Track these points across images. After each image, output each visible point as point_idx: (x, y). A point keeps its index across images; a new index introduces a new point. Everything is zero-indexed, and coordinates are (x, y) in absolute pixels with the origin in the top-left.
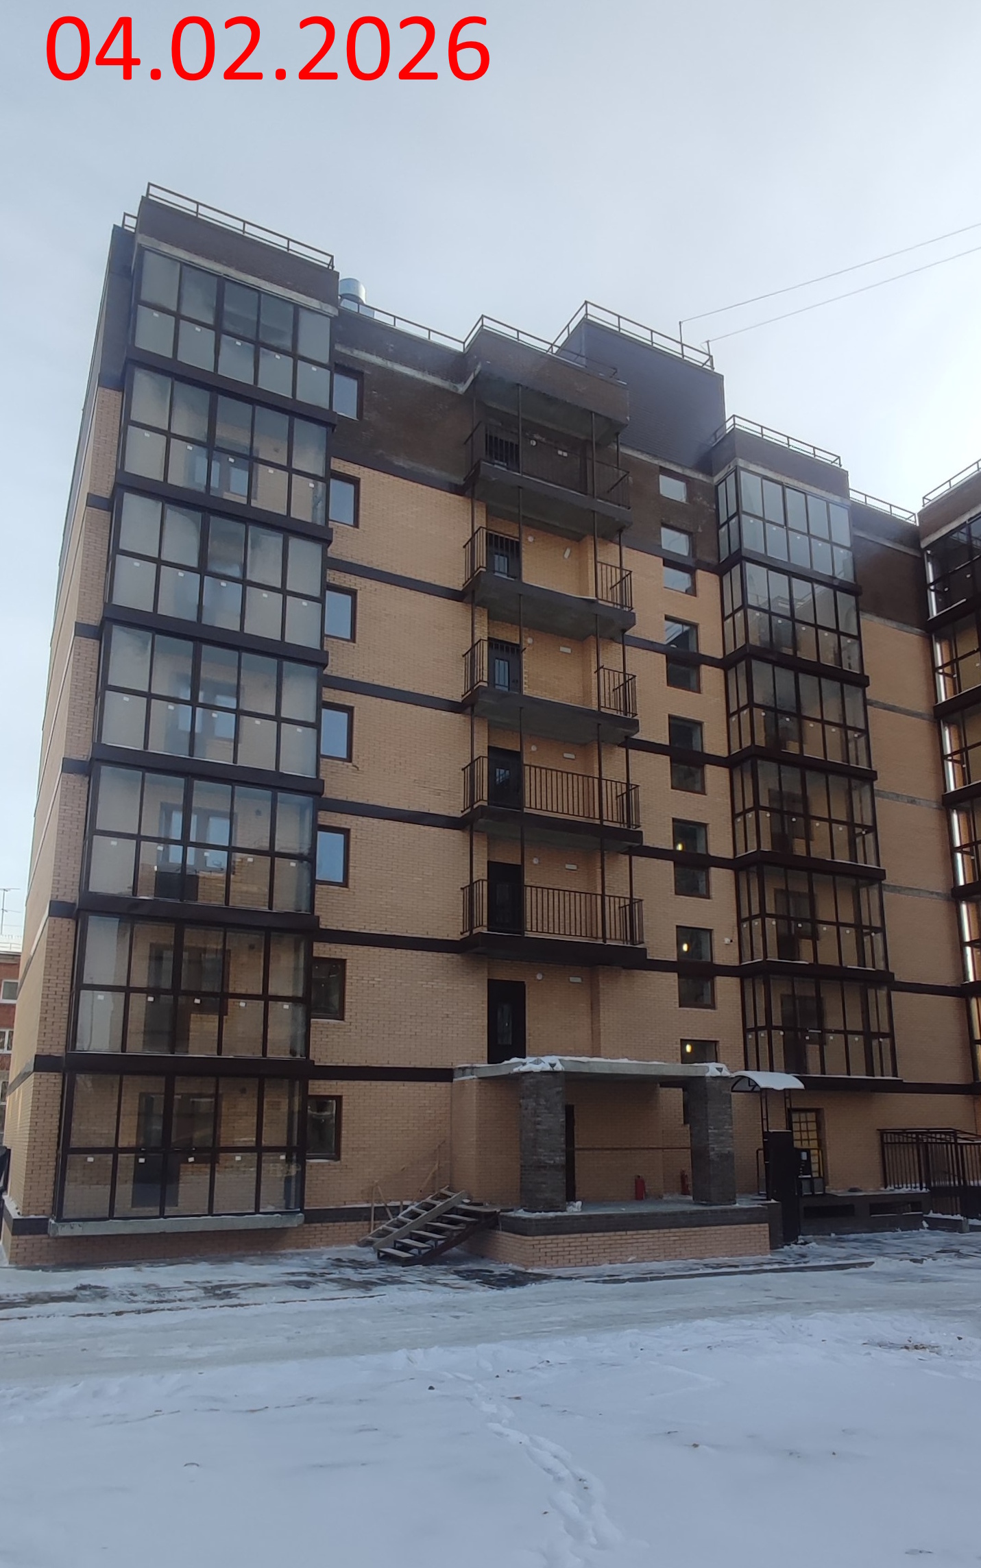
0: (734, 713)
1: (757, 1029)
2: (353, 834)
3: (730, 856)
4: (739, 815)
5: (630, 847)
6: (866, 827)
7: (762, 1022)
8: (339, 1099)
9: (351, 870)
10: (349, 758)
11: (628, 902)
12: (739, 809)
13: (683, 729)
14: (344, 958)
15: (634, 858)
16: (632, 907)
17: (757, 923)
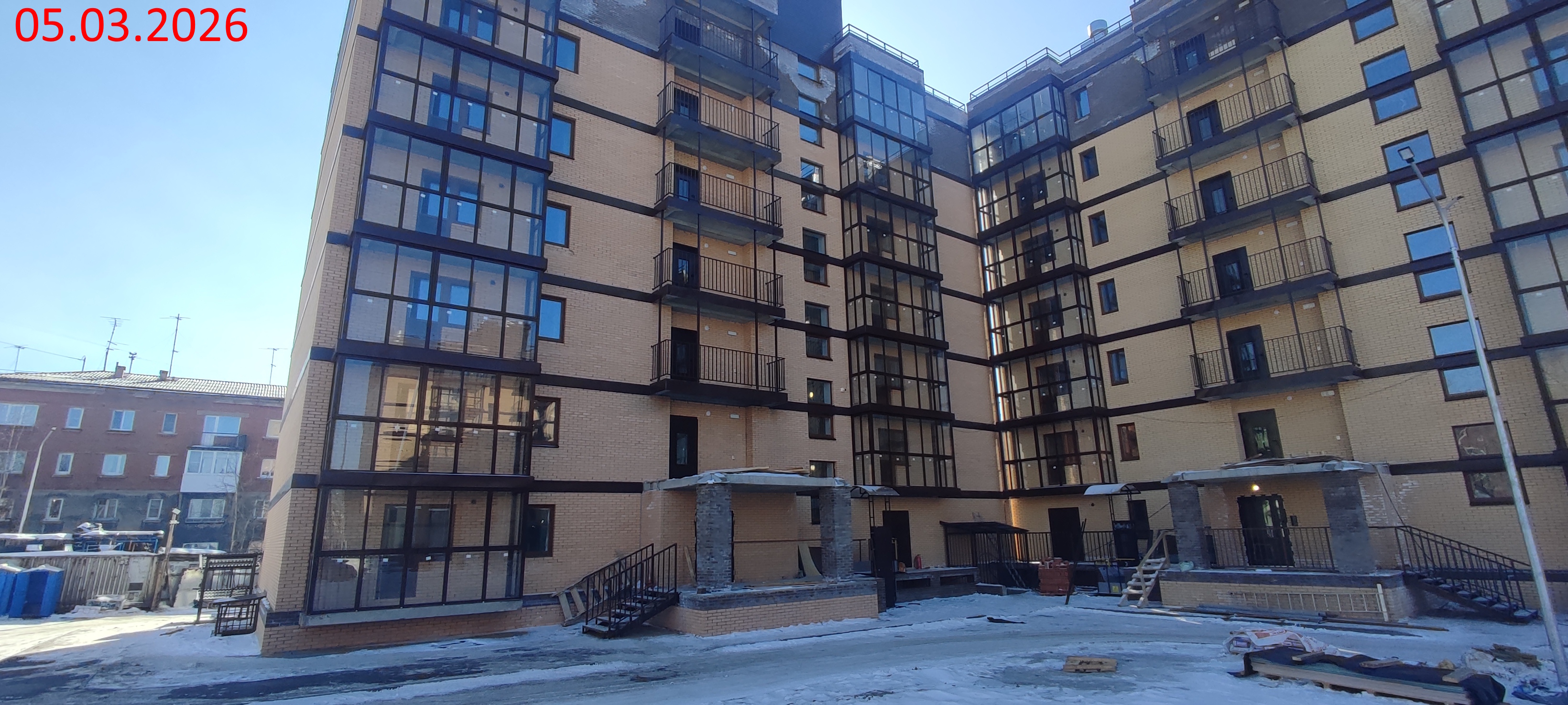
0: (848, 229)
1: (863, 453)
2: (568, 303)
3: (845, 330)
4: (851, 300)
5: (776, 320)
6: (936, 312)
7: (867, 448)
8: (552, 507)
9: (566, 330)
10: (567, 245)
11: (774, 360)
12: (851, 297)
13: (812, 237)
14: (559, 397)
15: (778, 328)
16: (777, 363)
17: (863, 377)
